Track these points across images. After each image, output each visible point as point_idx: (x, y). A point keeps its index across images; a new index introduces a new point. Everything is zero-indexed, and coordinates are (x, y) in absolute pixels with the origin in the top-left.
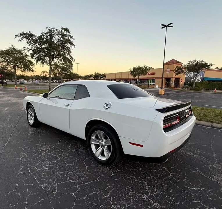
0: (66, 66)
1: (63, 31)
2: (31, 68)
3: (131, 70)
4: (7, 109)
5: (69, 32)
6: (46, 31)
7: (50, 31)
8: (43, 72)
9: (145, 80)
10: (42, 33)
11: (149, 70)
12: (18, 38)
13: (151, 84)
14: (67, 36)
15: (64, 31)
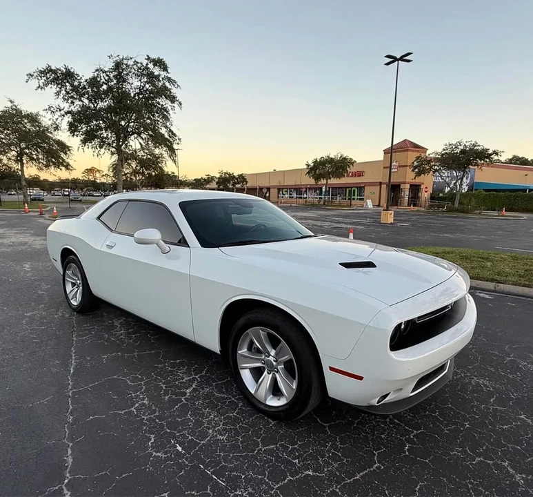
0: (149, 157)
1: (151, 66)
2: (64, 160)
3: (308, 165)
4: (27, 266)
5: (165, 69)
6: (109, 65)
7: (118, 65)
8: (87, 170)
9: (339, 188)
10: (97, 70)
11: (351, 166)
12: (34, 83)
13: (354, 199)
14: (161, 79)
15: (155, 65)
